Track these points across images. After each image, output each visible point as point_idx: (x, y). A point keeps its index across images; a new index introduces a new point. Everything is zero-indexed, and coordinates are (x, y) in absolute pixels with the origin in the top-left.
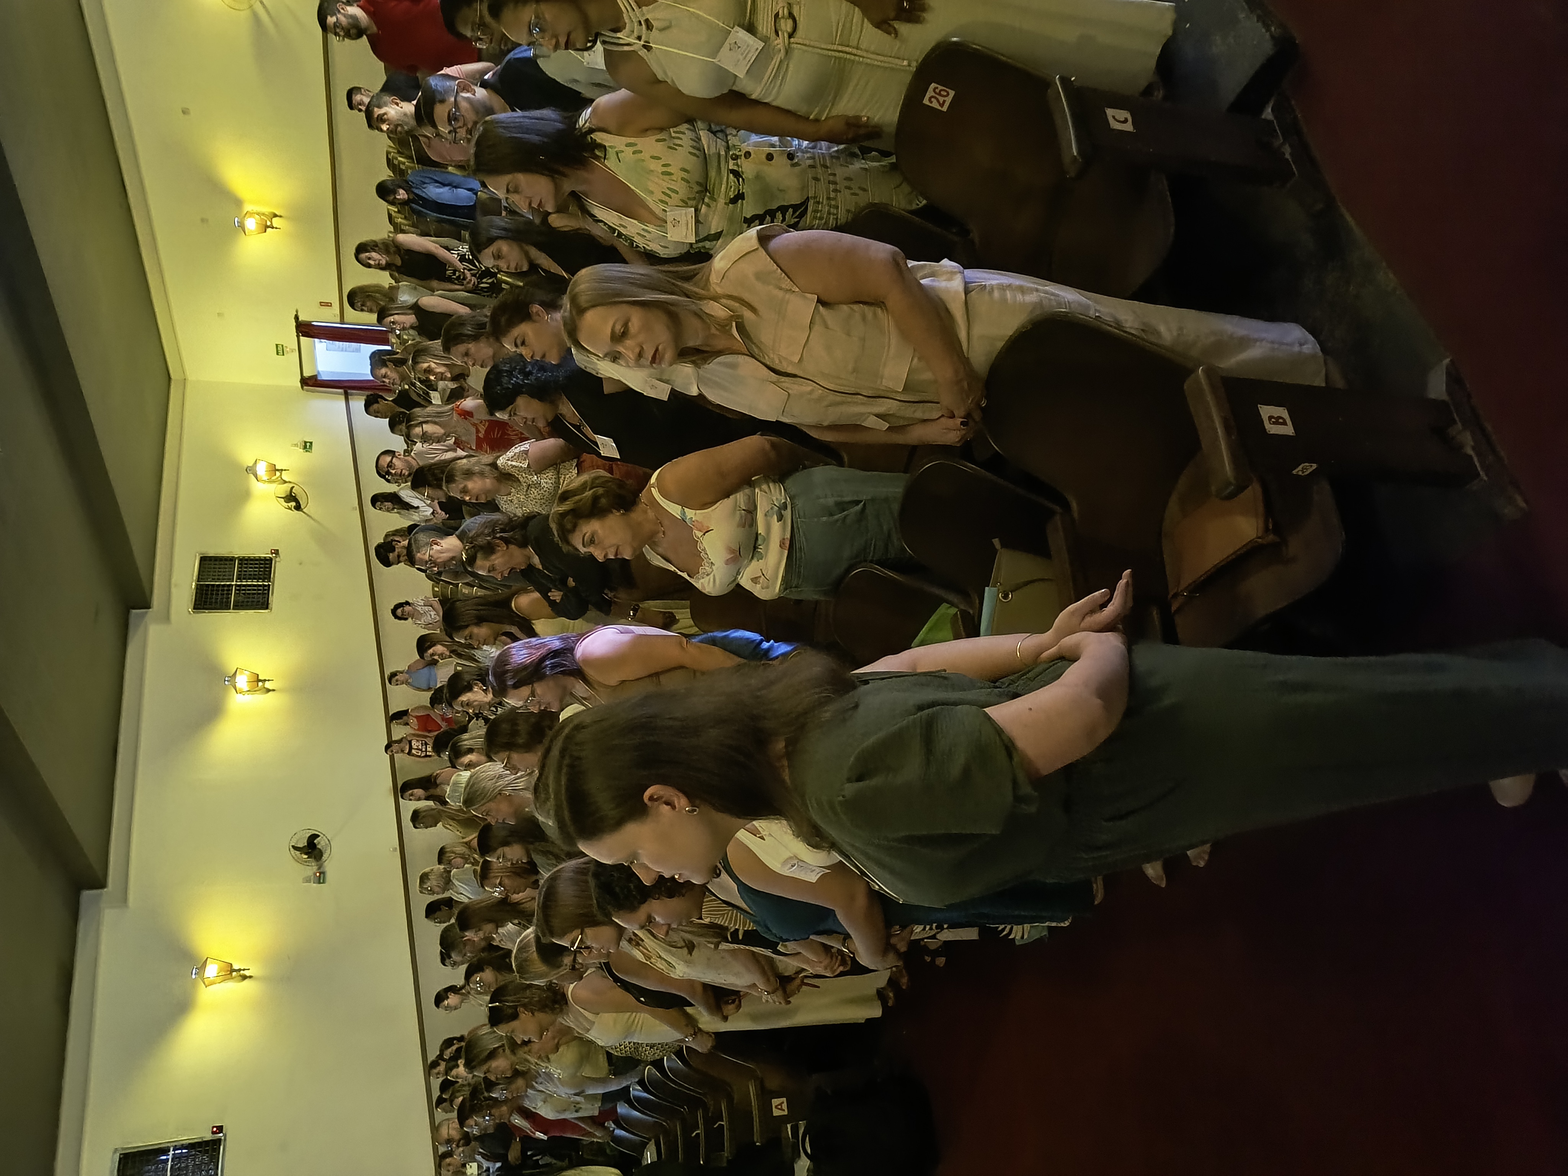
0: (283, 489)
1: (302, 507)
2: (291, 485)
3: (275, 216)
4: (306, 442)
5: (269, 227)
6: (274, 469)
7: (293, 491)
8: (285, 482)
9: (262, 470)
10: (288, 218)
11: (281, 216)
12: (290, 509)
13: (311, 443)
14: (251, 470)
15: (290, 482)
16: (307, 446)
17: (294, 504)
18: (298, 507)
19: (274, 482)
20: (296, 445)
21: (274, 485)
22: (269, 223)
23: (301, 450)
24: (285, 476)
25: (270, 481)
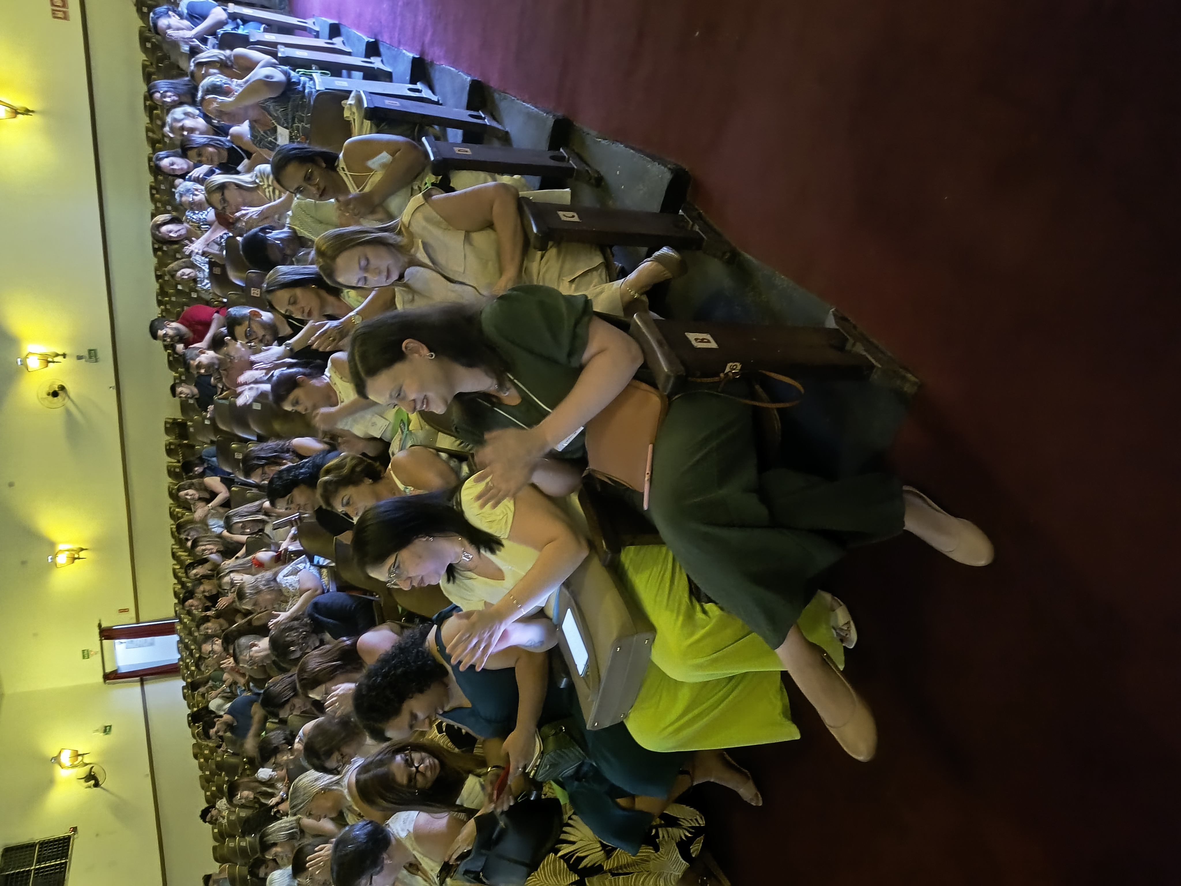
0: (83, 771)
1: (100, 783)
2: (91, 766)
3: (82, 550)
4: (106, 727)
5: (76, 558)
6: (77, 755)
7: (93, 770)
8: (86, 764)
9: (66, 758)
10: (93, 550)
11: (86, 549)
12: (90, 787)
13: (110, 726)
14: (56, 759)
15: (90, 764)
16: (107, 730)
17: (92, 782)
18: (97, 785)
19: (76, 766)
20: (97, 731)
21: (76, 769)
22: (76, 556)
23: (102, 734)
24: (87, 760)
25: (73, 766)
